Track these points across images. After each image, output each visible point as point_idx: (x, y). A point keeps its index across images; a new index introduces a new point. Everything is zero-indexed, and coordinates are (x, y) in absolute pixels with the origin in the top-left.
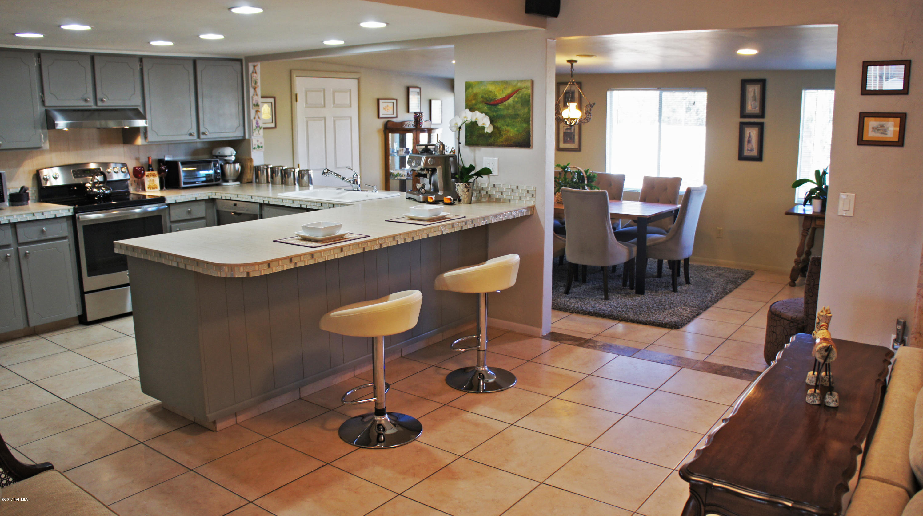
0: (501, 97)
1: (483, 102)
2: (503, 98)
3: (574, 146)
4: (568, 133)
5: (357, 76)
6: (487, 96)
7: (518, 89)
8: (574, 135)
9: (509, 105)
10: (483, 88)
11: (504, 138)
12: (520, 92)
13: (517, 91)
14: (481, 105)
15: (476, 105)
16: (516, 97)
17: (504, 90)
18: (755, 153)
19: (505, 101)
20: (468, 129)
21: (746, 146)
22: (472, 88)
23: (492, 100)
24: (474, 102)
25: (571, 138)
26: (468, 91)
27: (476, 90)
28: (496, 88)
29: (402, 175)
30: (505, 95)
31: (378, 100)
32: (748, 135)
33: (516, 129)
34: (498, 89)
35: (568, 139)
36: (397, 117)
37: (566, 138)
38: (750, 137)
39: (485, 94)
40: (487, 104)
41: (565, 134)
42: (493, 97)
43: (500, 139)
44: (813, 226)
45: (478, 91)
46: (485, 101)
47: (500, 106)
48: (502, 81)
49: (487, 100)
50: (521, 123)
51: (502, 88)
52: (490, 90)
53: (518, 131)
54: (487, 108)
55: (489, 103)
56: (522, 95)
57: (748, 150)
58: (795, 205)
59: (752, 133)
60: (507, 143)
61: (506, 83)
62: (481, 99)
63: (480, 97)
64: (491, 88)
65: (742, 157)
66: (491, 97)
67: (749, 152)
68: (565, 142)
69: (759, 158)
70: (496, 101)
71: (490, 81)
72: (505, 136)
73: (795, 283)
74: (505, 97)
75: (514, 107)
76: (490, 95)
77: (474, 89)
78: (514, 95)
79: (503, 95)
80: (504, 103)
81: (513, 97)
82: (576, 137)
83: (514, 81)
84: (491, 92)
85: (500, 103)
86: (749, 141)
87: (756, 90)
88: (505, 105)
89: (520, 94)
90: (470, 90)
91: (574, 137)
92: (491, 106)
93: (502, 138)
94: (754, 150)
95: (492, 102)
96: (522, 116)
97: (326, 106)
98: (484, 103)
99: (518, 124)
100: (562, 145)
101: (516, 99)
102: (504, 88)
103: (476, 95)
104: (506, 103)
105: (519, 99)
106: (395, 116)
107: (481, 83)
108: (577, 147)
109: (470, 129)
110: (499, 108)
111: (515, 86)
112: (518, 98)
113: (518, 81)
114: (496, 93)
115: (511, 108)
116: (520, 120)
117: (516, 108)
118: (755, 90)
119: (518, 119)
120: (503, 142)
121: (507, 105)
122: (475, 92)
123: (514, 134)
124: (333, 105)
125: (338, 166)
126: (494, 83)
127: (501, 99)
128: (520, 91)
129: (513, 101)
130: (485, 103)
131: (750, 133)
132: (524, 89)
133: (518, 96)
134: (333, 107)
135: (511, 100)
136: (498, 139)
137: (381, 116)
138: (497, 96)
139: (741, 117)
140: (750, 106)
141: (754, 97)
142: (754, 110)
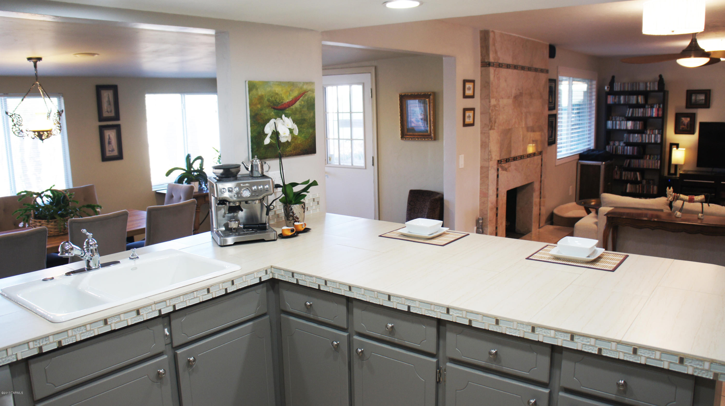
0: (288, 101)
1: (268, 106)
2: (290, 101)
6: (274, 100)
7: (304, 92)
9: (296, 109)
10: (268, 89)
11: (292, 146)
12: (306, 95)
13: (303, 94)
14: (267, 110)
15: (261, 110)
16: (302, 100)
17: (291, 92)
18: (116, 153)
19: (292, 105)
20: (254, 141)
21: (107, 148)
22: (257, 89)
23: (279, 104)
24: (259, 106)
26: (251, 93)
27: (261, 92)
28: (282, 90)
30: (292, 98)
32: (107, 137)
33: (303, 135)
34: (284, 91)
38: (109, 138)
39: (272, 97)
40: (274, 108)
42: (280, 101)
43: (288, 148)
45: (263, 93)
46: (272, 105)
47: (288, 110)
48: (289, 82)
49: (274, 105)
50: (307, 128)
51: (289, 90)
52: (277, 92)
53: (305, 137)
54: (274, 113)
55: (275, 107)
56: (308, 98)
57: (109, 151)
59: (111, 134)
60: (295, 152)
61: (292, 84)
62: (268, 103)
63: (266, 100)
64: (278, 89)
65: (105, 158)
66: (278, 100)
69: (120, 157)
70: (283, 105)
71: (276, 82)
72: (293, 144)
74: (292, 100)
75: (301, 112)
76: (277, 98)
77: (259, 90)
78: (301, 98)
79: (290, 99)
80: (292, 107)
81: (300, 100)
83: (300, 83)
84: (277, 94)
85: (288, 108)
86: (110, 143)
87: (110, 95)
88: (293, 109)
89: (306, 97)
90: (254, 92)
92: (278, 111)
93: (291, 146)
94: (115, 150)
95: (279, 107)
96: (308, 121)
98: (270, 107)
99: (305, 130)
101: (303, 103)
102: (291, 90)
103: (261, 98)
104: (293, 107)
105: (306, 103)
107: (266, 83)
109: (256, 140)
110: (286, 113)
111: (301, 88)
112: (304, 101)
113: (303, 83)
114: (283, 96)
115: (298, 113)
116: (307, 125)
117: (303, 112)
118: (108, 95)
119: (305, 125)
120: (291, 151)
121: (294, 110)
122: (260, 93)
123: (301, 142)
126: (280, 84)
127: (288, 102)
128: (306, 93)
129: (300, 105)
130: (272, 108)
131: (109, 135)
132: (309, 92)
133: (304, 99)
135: (297, 104)
136: (286, 148)
138: (284, 99)
139: (100, 121)
140: (106, 110)
141: (109, 102)
142: (110, 113)
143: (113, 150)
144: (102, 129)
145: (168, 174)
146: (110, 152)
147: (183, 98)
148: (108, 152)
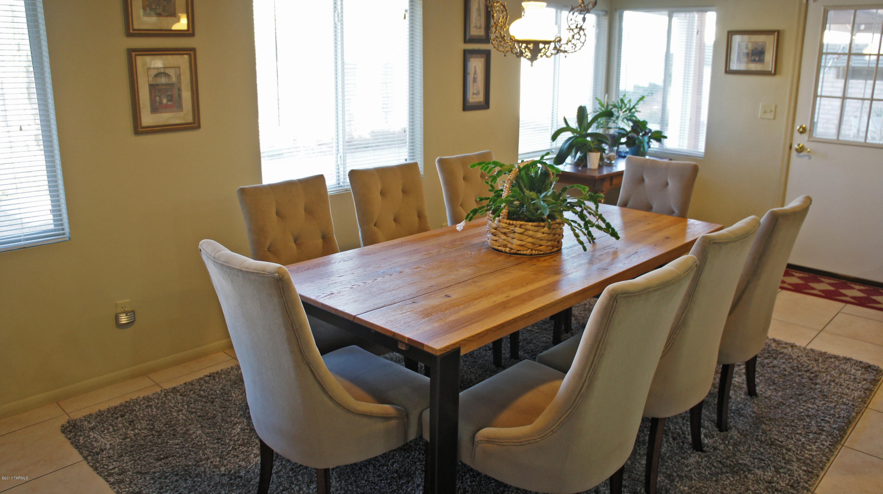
3: (182, 116)
4: (162, 85)
8: (179, 90)
21: (471, 89)
25: (170, 98)
35: (165, 101)
37: (158, 99)
38: (475, 72)
41: (152, 87)
57: (474, 94)
59: (477, 67)
65: (467, 107)
67: (475, 96)
68: (155, 109)
69: (486, 105)
82: (186, 95)
86: (475, 80)
91: (180, 96)
94: (481, 92)
100: (147, 120)
108: (190, 119)
131: (475, 67)
139: (465, 41)
140: (474, 25)
141: (479, 9)
142: (479, 30)
143: (477, 93)
144: (467, 54)
145: (554, 137)
147: (559, 15)
148: (472, 96)
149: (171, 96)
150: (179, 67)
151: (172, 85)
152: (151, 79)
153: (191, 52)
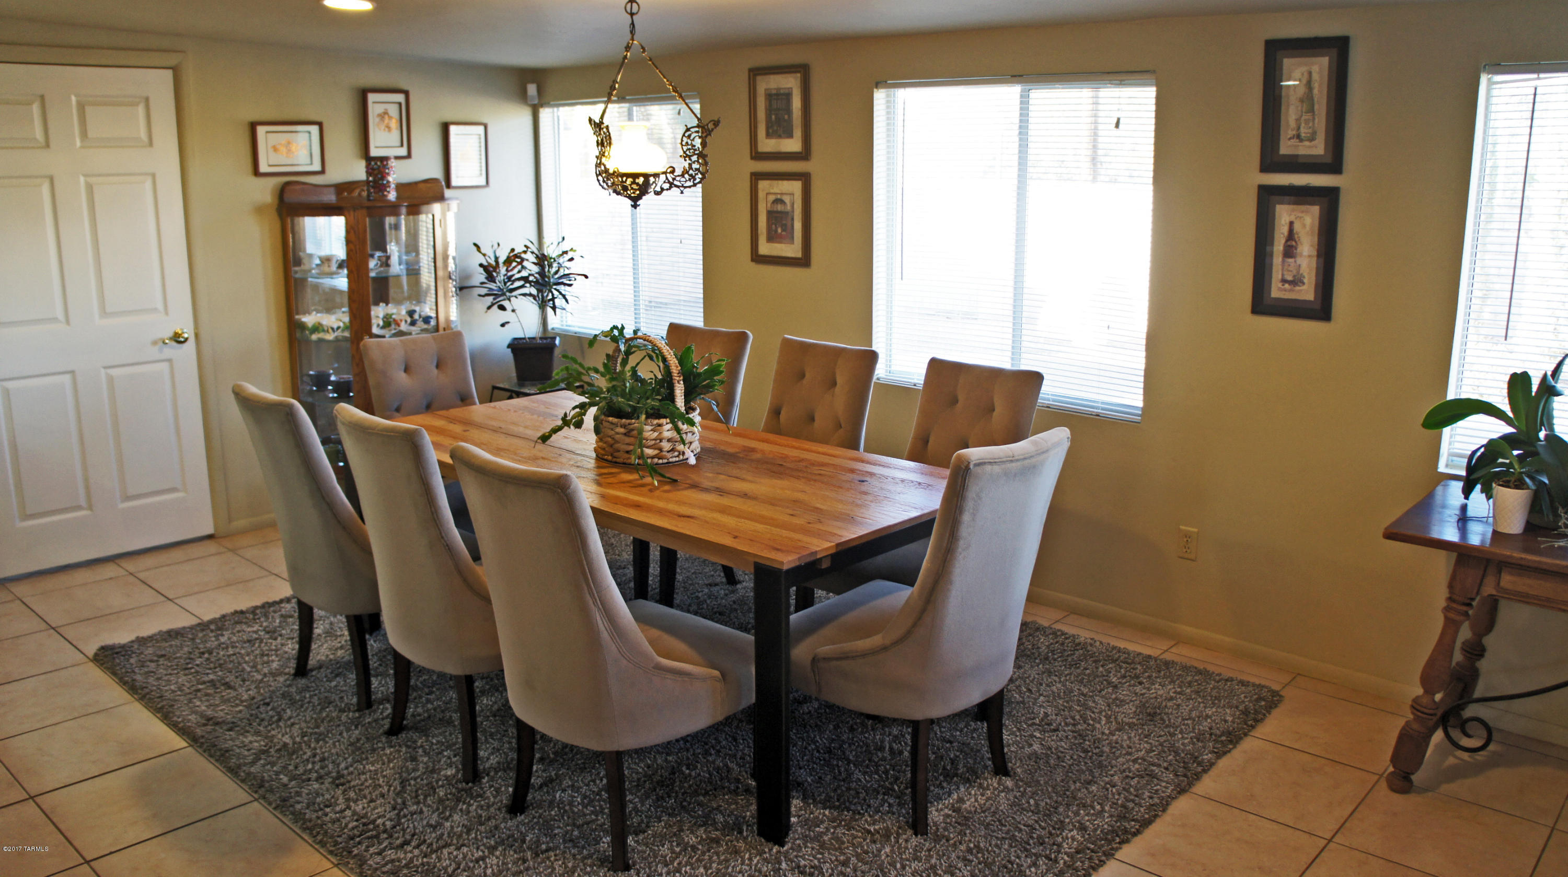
3: (792, 250)
4: (778, 212)
5: (173, 60)
8: (793, 219)
18: (1307, 292)
21: (1279, 268)
25: (784, 228)
29: (326, 329)
31: (253, 126)
32: (1285, 230)
35: (779, 230)
36: (323, 172)
37: (773, 227)
38: (1291, 235)
41: (770, 213)
44: (1489, 589)
57: (1284, 281)
58: (1438, 484)
59: (1299, 224)
65: (1262, 304)
68: (771, 238)
69: (1320, 309)
73: (1410, 781)
82: (798, 226)
86: (1289, 252)
87: (1315, 76)
91: (792, 226)
94: (1305, 281)
97: (52, 145)
100: (765, 248)
106: (317, 167)
108: (799, 255)
118: (1310, 73)
124: (82, 141)
125: (108, 310)
131: (1292, 225)
134: (82, 147)
137: (263, 168)
139: (1266, 167)
140: (1291, 133)
143: (1296, 281)
146: (1287, 286)
148: (1280, 285)
149: (785, 225)
150: (793, 194)
151: (787, 213)
152: (769, 205)
153: (805, 178)
